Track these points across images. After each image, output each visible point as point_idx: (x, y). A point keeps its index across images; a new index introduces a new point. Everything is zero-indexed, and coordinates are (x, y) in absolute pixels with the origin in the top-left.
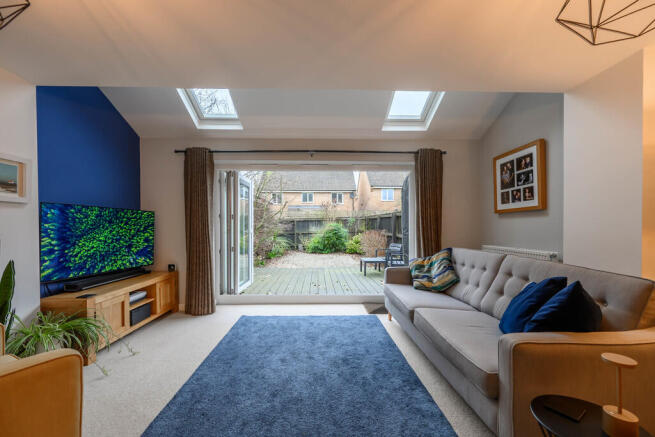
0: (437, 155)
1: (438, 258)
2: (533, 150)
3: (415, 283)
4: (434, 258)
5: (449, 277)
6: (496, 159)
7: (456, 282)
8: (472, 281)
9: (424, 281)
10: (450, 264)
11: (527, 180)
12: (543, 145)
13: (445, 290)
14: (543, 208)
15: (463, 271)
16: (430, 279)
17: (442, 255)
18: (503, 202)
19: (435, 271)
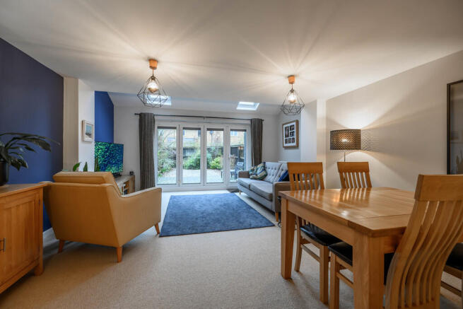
0: (260, 121)
1: (260, 166)
2: (294, 123)
3: (251, 177)
4: (258, 166)
5: (264, 173)
6: (283, 125)
7: (266, 175)
8: (272, 174)
9: (254, 176)
10: (264, 169)
11: (293, 135)
12: (297, 122)
13: (262, 179)
14: (297, 147)
15: (269, 171)
16: (257, 175)
17: (261, 165)
18: (286, 143)
19: (258, 171)
